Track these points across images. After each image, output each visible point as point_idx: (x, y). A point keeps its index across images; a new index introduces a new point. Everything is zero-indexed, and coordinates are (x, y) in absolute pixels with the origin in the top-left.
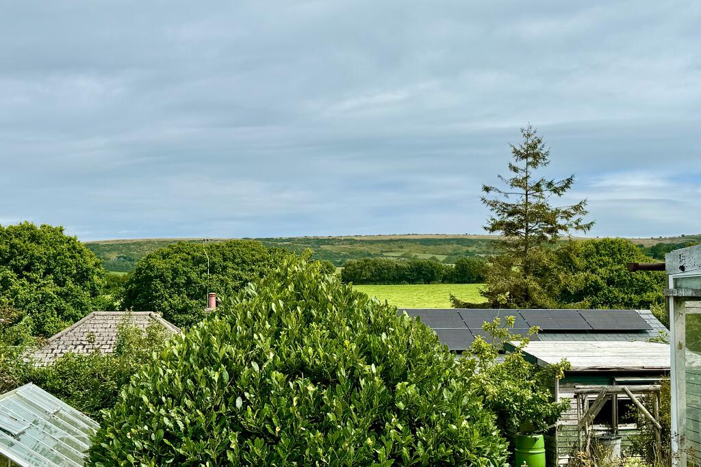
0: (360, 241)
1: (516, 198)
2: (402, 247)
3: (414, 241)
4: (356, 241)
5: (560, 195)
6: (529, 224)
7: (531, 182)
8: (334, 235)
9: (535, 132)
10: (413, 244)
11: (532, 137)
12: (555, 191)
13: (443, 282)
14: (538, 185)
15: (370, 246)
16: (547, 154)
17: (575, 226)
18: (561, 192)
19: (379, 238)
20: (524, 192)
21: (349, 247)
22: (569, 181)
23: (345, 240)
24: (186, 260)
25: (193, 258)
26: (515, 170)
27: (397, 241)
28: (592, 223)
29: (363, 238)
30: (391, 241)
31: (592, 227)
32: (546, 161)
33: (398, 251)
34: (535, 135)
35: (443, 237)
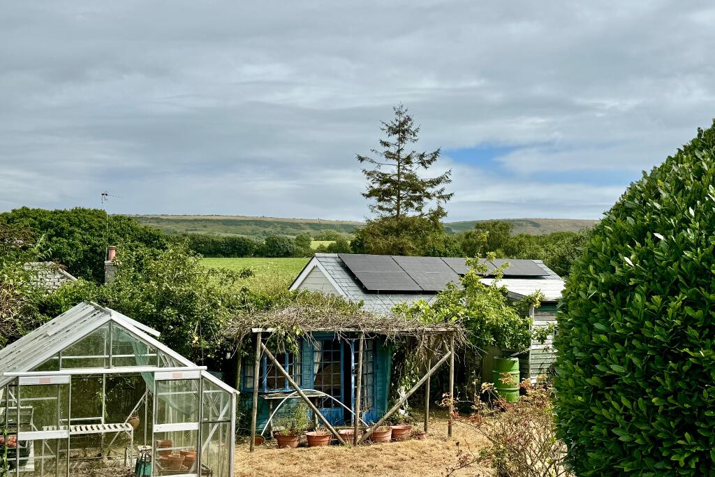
0: (167, 220)
1: (390, 169)
2: (205, 227)
3: (217, 221)
4: (162, 220)
5: (426, 167)
6: (401, 192)
7: (403, 155)
8: (142, 214)
9: (406, 110)
10: (216, 224)
11: (405, 115)
12: (423, 164)
13: (254, 256)
14: (409, 158)
15: (176, 225)
16: (417, 130)
17: (437, 195)
18: (427, 165)
19: (184, 218)
20: (397, 163)
21: (156, 225)
22: (436, 153)
23: (152, 218)
24: (33, 225)
25: (41, 223)
26: (386, 144)
27: (201, 220)
28: (451, 194)
29: (168, 217)
30: (196, 220)
31: (451, 198)
32: (415, 138)
33: (202, 230)
34: (407, 113)
35: (243, 219)
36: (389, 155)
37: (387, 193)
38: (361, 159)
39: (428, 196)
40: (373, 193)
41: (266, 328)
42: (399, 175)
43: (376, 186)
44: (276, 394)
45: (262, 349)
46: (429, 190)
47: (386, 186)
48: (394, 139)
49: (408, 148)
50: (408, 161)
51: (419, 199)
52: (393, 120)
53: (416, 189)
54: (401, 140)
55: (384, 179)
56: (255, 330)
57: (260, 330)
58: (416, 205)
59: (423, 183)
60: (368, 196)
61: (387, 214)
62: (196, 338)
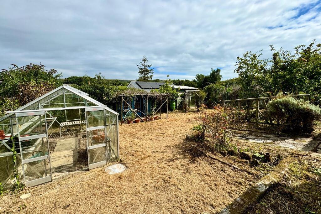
5: (149, 67)
6: (145, 72)
11: (145, 58)
16: (148, 61)
20: (144, 66)
31: (154, 73)
36: (142, 65)
37: (142, 72)
38: (137, 65)
39: (150, 73)
40: (140, 72)
41: (124, 94)
42: (144, 69)
43: (140, 71)
44: (126, 110)
45: (123, 100)
46: (150, 72)
47: (142, 71)
48: (143, 62)
49: (146, 64)
50: (146, 66)
51: (148, 73)
52: (143, 58)
53: (147, 72)
54: (145, 62)
55: (142, 69)
56: (121, 95)
57: (122, 95)
58: (147, 74)
59: (149, 70)
60: (139, 73)
61: (143, 76)
62: (105, 98)
